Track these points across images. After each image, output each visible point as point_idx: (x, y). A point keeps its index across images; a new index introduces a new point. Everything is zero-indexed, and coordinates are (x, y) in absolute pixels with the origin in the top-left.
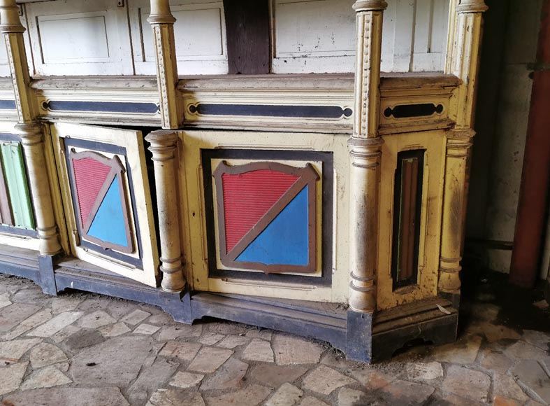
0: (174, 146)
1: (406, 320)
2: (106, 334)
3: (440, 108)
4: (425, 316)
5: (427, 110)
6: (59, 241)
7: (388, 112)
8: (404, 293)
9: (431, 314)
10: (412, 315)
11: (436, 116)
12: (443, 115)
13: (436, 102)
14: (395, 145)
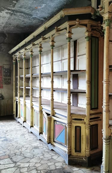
0: (50, 118)
1: (76, 159)
2: (39, 147)
3: (83, 120)
4: (80, 159)
5: (81, 120)
6: (41, 130)
7: (73, 119)
8: (77, 153)
9: (81, 159)
10: (77, 158)
11: (83, 121)
12: (84, 121)
13: (83, 119)
14: (74, 125)
